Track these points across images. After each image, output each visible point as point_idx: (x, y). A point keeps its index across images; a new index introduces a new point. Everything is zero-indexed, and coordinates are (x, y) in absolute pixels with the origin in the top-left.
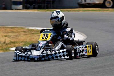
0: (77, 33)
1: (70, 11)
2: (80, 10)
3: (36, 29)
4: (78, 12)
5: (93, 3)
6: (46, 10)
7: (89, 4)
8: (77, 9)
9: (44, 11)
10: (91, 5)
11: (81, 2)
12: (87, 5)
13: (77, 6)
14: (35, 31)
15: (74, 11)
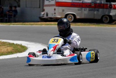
0: (43, 46)
1: (33, 24)
2: (43, 24)
3: (2, 41)
4: (41, 26)
5: (54, 18)
6: (9, 23)
7: (51, 18)
8: (39, 23)
9: (7, 24)
10: (53, 19)
11: (43, 16)
12: (49, 19)
13: (39, 20)
14: (2, 43)
15: (37, 24)
